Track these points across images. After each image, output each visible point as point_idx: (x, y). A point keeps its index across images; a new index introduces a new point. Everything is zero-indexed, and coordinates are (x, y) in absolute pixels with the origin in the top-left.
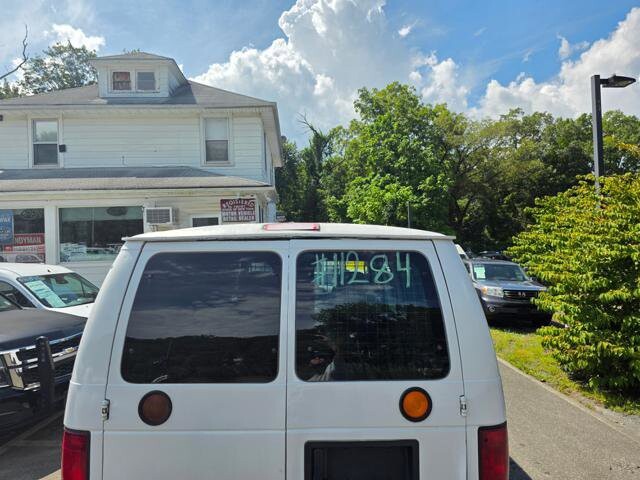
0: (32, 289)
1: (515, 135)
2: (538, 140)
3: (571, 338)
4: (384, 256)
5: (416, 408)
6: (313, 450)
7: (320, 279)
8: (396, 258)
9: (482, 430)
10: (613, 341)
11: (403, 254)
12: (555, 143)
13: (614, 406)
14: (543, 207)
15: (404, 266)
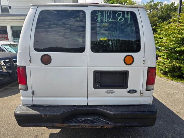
0: (6, 48)
1: (150, 9)
2: (157, 11)
3: (164, 62)
4: (121, 13)
5: (129, 61)
6: (96, 73)
7: (99, 20)
8: (125, 13)
9: (149, 68)
10: (177, 63)
11: (128, 12)
12: (163, 12)
13: (175, 80)
14: (159, 26)
15: (128, 16)
